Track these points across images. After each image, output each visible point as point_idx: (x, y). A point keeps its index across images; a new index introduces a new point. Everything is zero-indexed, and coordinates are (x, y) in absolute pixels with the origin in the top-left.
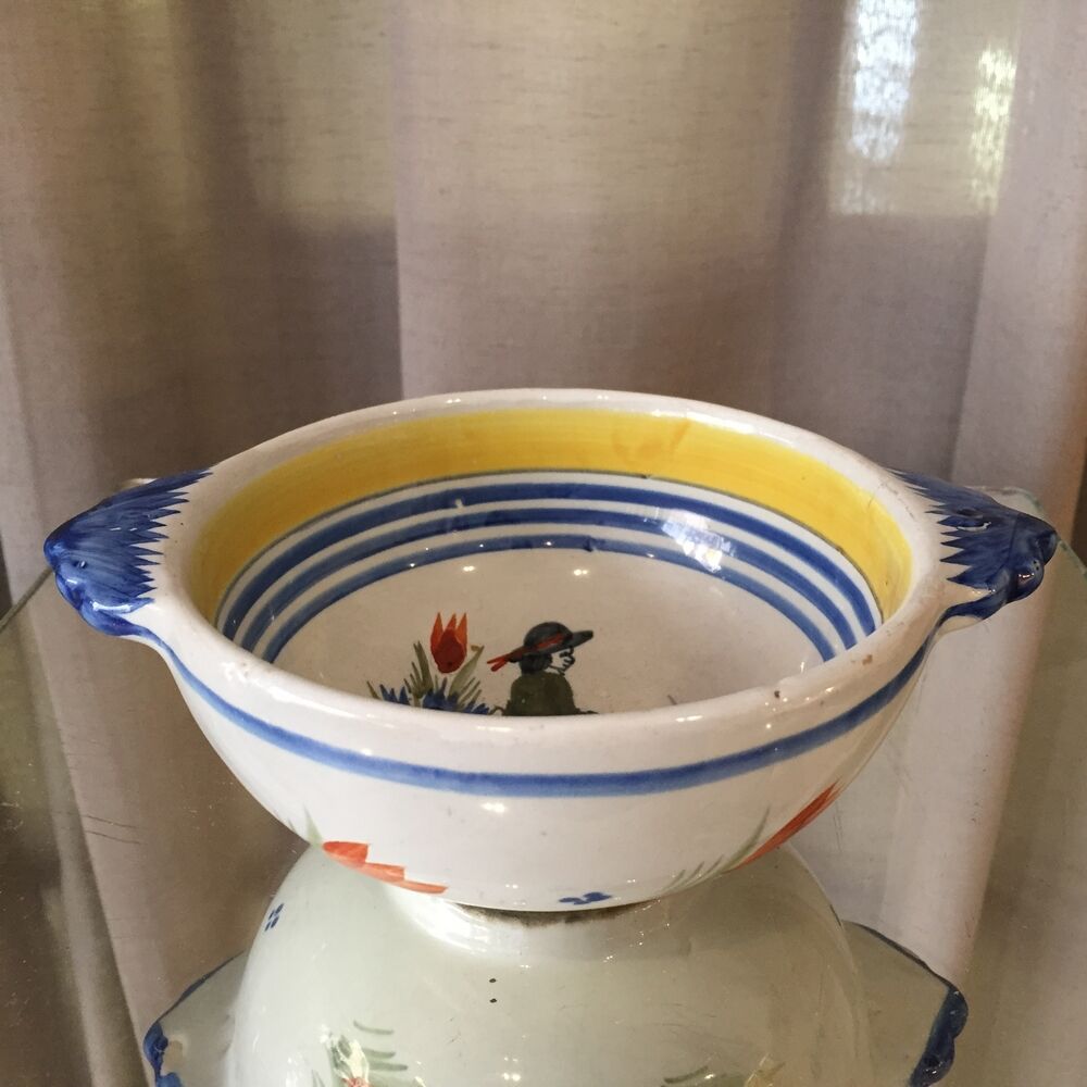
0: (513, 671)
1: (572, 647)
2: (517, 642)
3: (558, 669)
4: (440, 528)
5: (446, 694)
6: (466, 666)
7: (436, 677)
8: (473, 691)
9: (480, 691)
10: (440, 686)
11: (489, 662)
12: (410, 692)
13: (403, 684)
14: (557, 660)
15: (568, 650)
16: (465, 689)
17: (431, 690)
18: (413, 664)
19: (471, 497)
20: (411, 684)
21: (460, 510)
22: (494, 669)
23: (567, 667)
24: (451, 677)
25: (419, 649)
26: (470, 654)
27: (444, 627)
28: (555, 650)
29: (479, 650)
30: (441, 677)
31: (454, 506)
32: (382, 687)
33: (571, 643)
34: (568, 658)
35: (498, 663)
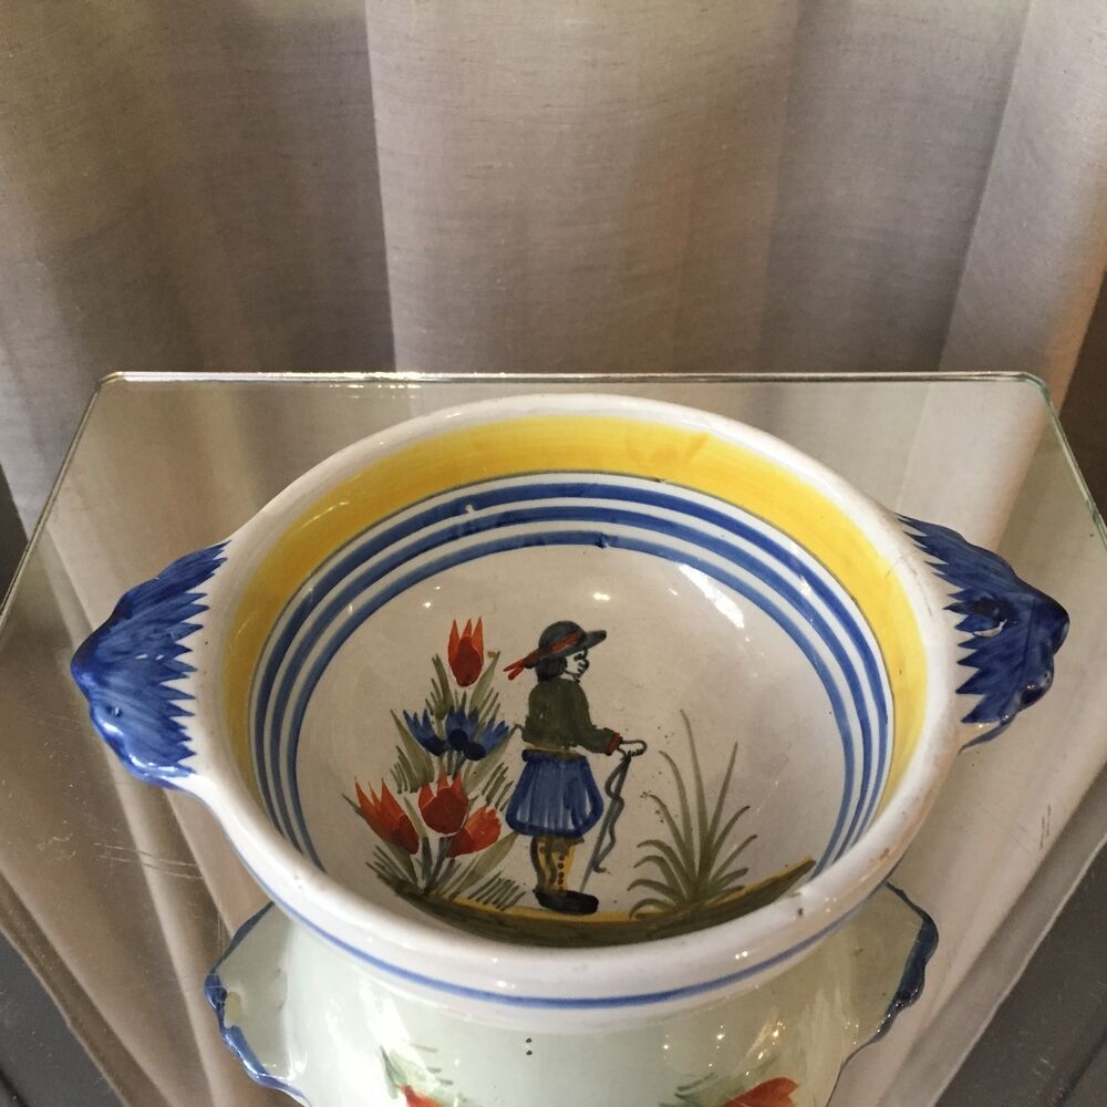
0: (529, 678)
1: (586, 649)
2: (532, 645)
3: (574, 675)
5: (467, 712)
6: (484, 675)
7: (456, 693)
8: (492, 704)
9: (499, 705)
10: (460, 701)
11: (506, 670)
12: (432, 714)
13: (424, 705)
14: (573, 665)
15: (582, 653)
16: (485, 703)
17: (452, 708)
18: (433, 681)
19: (481, 501)
20: (433, 704)
21: (472, 514)
22: (511, 677)
23: (582, 672)
24: (470, 690)
25: (437, 662)
26: (487, 662)
27: (461, 636)
28: (569, 652)
29: (495, 656)
30: (461, 690)
31: (467, 512)
32: (405, 713)
33: (585, 643)
34: (582, 661)
35: (515, 670)
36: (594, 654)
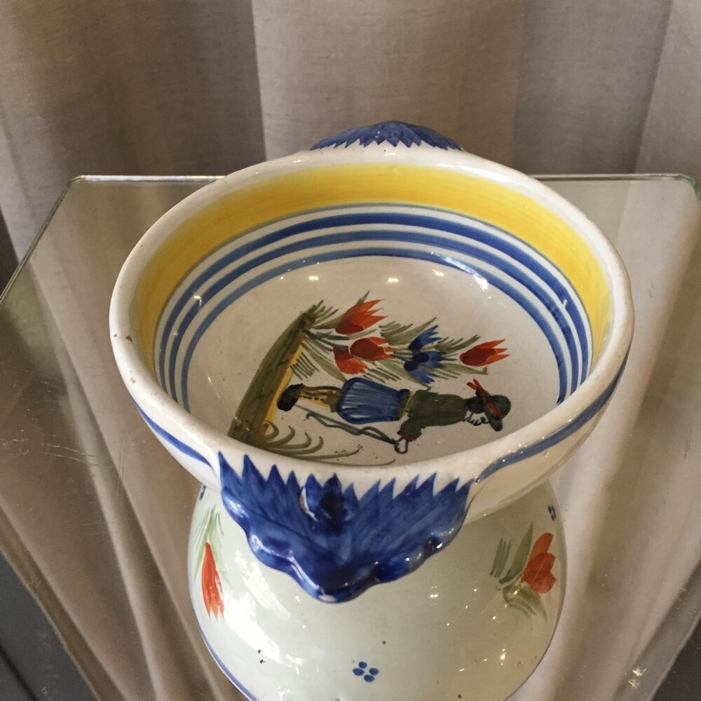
1: (490, 422)
3: (470, 417)
4: (549, 305)
5: (442, 362)
6: (470, 369)
7: (457, 354)
8: (447, 375)
9: (447, 379)
10: (449, 358)
11: (475, 380)
12: (439, 342)
13: (444, 337)
15: (487, 421)
16: (450, 371)
17: (445, 354)
18: (462, 339)
19: (571, 308)
20: (446, 342)
21: (561, 306)
22: (469, 384)
23: (472, 422)
24: (459, 362)
25: (475, 339)
26: (480, 368)
27: (496, 347)
28: (487, 414)
29: (485, 372)
30: (458, 357)
31: (562, 302)
32: (436, 327)
33: (493, 421)
34: (480, 421)
35: (476, 386)
36: (487, 428)
